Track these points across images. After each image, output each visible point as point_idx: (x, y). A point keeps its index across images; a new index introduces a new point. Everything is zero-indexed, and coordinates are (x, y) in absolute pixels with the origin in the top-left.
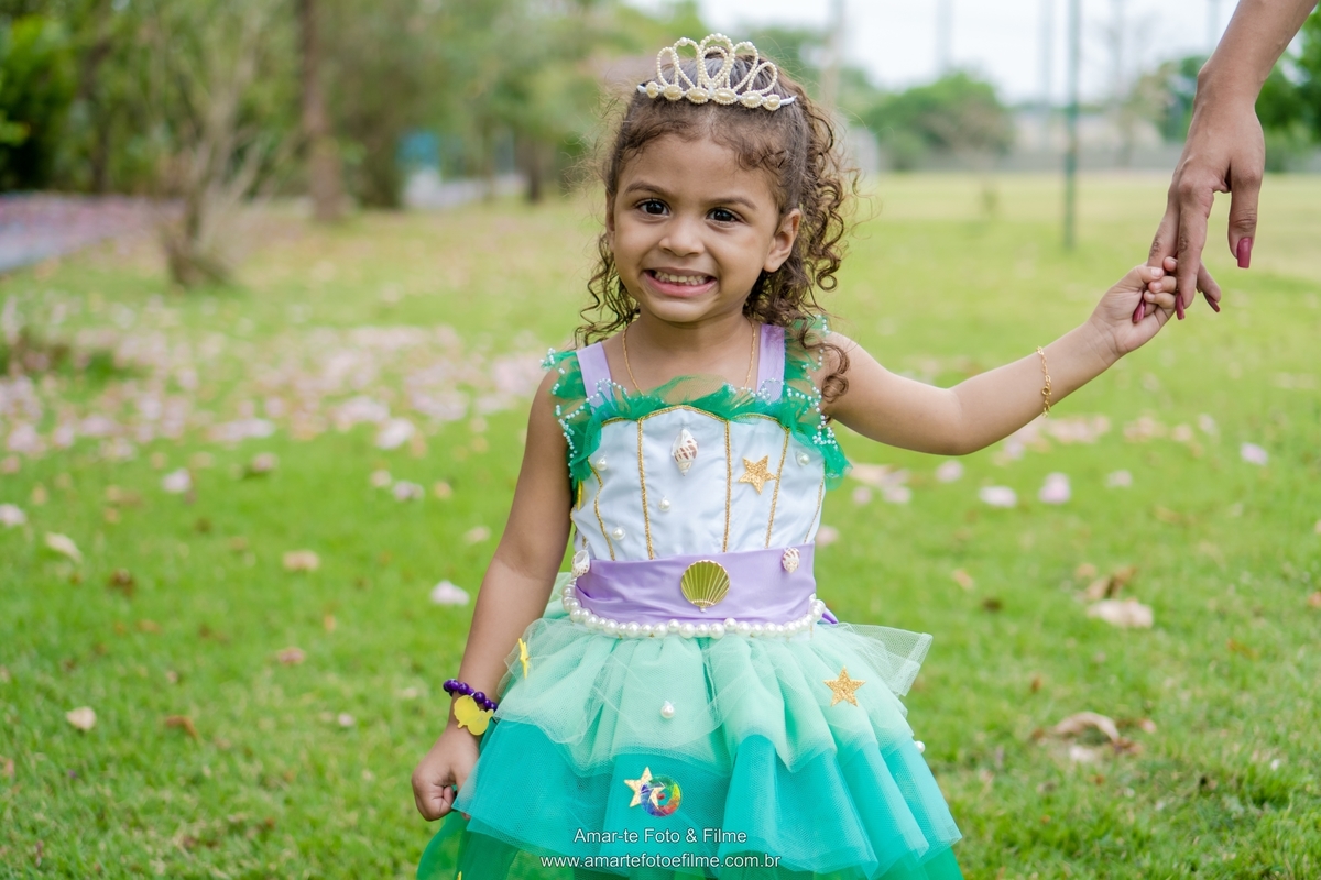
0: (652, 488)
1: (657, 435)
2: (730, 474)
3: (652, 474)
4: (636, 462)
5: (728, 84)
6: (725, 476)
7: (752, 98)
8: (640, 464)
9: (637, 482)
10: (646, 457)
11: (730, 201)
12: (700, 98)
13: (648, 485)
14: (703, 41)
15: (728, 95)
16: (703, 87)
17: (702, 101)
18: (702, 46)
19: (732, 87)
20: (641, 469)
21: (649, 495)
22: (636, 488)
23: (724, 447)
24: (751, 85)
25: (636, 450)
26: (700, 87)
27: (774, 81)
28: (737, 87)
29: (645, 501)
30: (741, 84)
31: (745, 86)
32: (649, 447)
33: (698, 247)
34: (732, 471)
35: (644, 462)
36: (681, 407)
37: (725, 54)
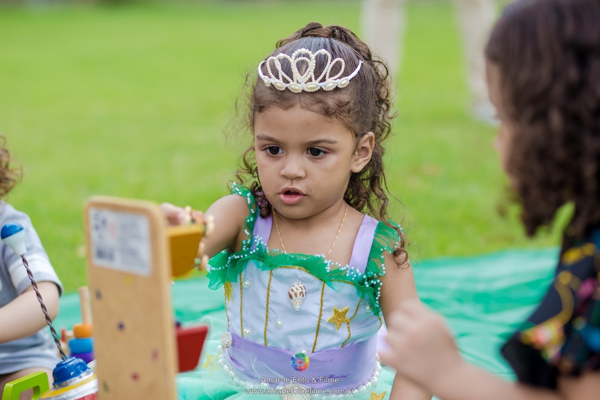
0: (273, 311)
1: (281, 279)
2: (321, 315)
3: (275, 303)
5: (313, 78)
7: (330, 83)
8: (268, 295)
9: (265, 305)
10: (272, 291)
11: (319, 142)
12: (297, 90)
13: (271, 309)
14: (294, 54)
15: (315, 85)
16: (298, 82)
17: (298, 92)
18: (293, 57)
19: (316, 79)
20: (268, 297)
21: (271, 314)
24: (328, 74)
25: (267, 286)
26: (295, 83)
27: (343, 68)
28: (319, 79)
29: (267, 316)
30: (322, 76)
31: (325, 76)
32: (276, 285)
33: (301, 174)
34: (323, 313)
35: (271, 294)
36: (297, 267)
37: (309, 61)
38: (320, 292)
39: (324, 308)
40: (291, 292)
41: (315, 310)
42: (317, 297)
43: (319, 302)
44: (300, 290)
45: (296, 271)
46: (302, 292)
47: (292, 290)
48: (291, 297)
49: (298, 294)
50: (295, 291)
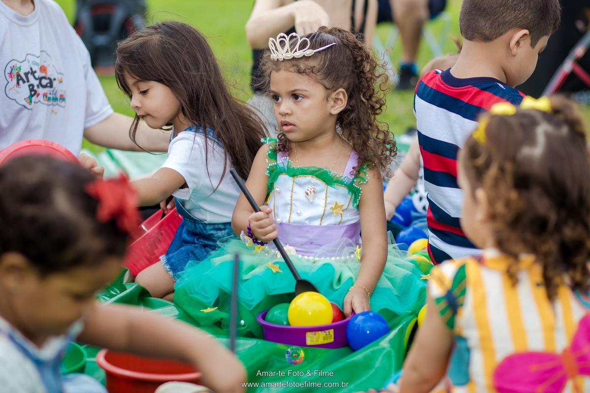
0: (295, 205)
1: (301, 185)
2: (326, 206)
3: (296, 200)
4: (290, 194)
5: (289, 51)
6: (324, 206)
7: (299, 54)
8: (292, 195)
9: (290, 202)
13: (293, 204)
15: (290, 55)
16: (281, 54)
17: (282, 60)
20: (291, 197)
21: (294, 207)
22: (289, 204)
23: (325, 194)
24: (297, 49)
25: (291, 189)
27: (309, 44)
28: (293, 52)
29: (291, 209)
30: (295, 49)
31: (296, 50)
32: (297, 189)
33: (288, 111)
34: (327, 205)
35: (294, 194)
36: (311, 176)
37: (285, 40)
38: (325, 192)
39: (327, 202)
40: (307, 191)
41: (322, 202)
42: (323, 195)
43: (324, 198)
44: (313, 190)
45: (309, 178)
46: (314, 191)
47: (308, 190)
48: (307, 194)
49: (312, 192)
50: (310, 190)
